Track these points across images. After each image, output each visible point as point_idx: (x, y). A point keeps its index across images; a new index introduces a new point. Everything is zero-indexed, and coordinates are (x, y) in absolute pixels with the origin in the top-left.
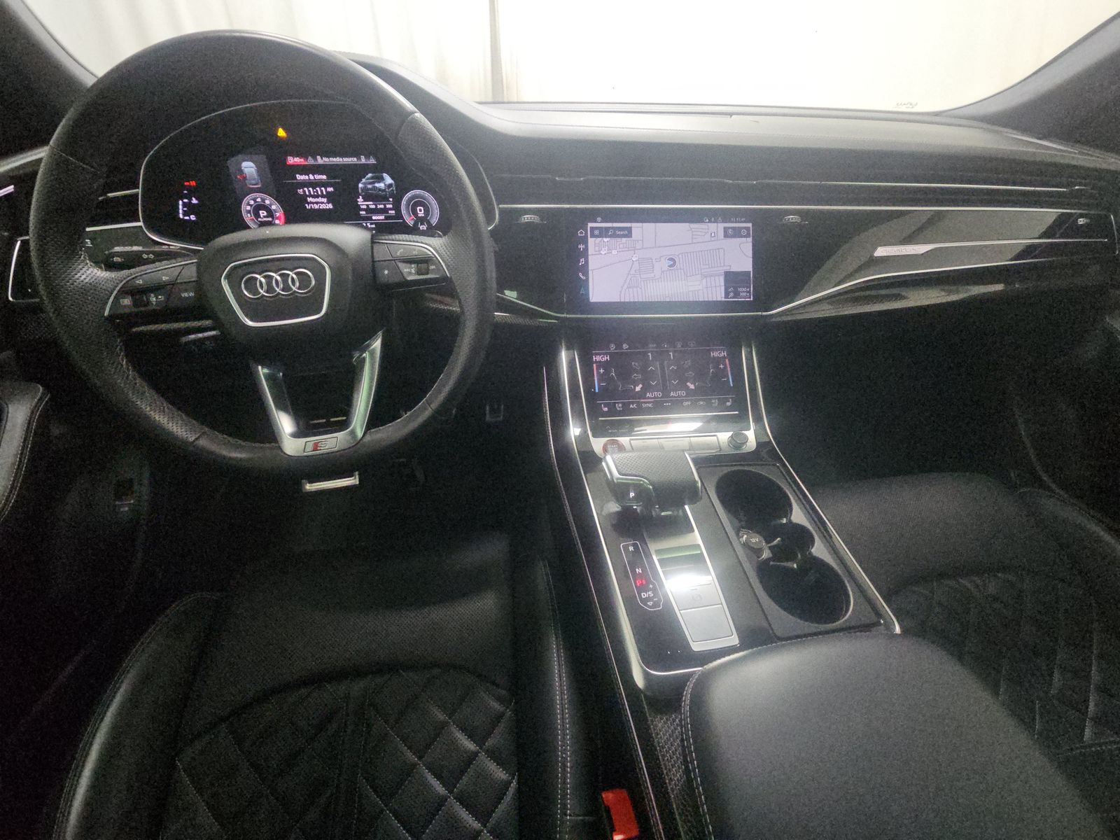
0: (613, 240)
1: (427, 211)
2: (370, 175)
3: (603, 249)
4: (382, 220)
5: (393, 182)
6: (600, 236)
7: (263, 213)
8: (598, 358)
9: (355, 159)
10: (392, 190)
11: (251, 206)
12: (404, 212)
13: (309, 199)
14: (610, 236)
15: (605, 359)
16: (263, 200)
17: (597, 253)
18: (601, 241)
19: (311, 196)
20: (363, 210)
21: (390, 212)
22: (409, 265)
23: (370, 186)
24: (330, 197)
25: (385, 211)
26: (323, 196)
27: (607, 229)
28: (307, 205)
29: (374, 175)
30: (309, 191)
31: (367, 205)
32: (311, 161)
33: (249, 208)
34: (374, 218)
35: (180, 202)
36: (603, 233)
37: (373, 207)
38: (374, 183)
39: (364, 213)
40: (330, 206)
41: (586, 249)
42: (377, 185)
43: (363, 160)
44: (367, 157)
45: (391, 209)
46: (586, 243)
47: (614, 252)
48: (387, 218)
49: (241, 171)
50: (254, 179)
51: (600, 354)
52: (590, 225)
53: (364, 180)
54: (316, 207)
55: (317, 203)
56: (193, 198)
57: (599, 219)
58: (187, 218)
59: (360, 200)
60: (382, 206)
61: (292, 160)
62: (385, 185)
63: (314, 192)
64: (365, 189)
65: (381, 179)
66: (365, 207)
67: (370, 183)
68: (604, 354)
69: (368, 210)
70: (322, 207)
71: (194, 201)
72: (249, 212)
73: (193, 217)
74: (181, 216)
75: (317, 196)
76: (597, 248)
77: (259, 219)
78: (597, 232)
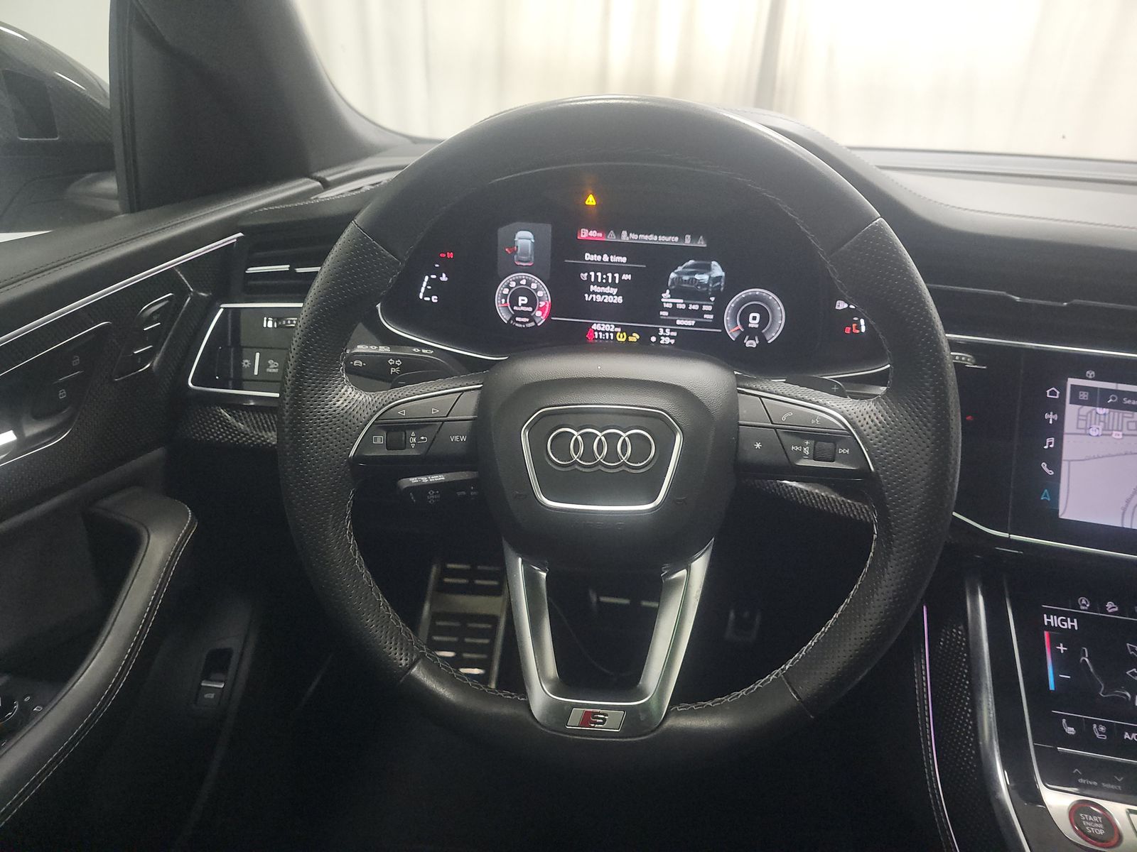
0: (1116, 414)
1: (764, 321)
2: (691, 262)
3: (1094, 427)
4: (691, 326)
5: (723, 274)
6: (1091, 402)
7: (523, 300)
8: (1055, 621)
9: (677, 239)
10: (720, 286)
11: (510, 289)
12: (727, 318)
13: (592, 288)
14: (1111, 406)
15: (1068, 625)
16: (529, 283)
17: (1083, 431)
18: (1091, 412)
19: (596, 283)
20: (666, 309)
21: (705, 316)
22: (799, 440)
23: (686, 278)
24: (622, 288)
25: (700, 313)
26: (613, 285)
27: (1107, 392)
28: (586, 295)
29: (696, 262)
30: (596, 277)
31: (674, 304)
32: (612, 237)
33: (506, 291)
34: (678, 322)
35: (427, 278)
36: (1097, 399)
37: (683, 306)
38: (694, 273)
39: (666, 313)
40: (620, 300)
41: (1060, 423)
42: (697, 277)
43: (688, 241)
44: (695, 238)
45: (708, 312)
46: (1061, 412)
47: (1117, 435)
48: (696, 325)
49: (512, 244)
50: (525, 254)
51: (1058, 614)
52: (1072, 381)
53: (680, 269)
54: (599, 298)
55: (602, 294)
56: (444, 275)
57: (1091, 373)
58: (427, 299)
59: (667, 295)
60: (696, 307)
61: (585, 234)
62: (710, 277)
63: (602, 278)
64: (678, 280)
65: (708, 269)
66: (670, 306)
67: (688, 274)
68: (1066, 614)
69: (674, 311)
70: (608, 299)
71: (444, 278)
72: (505, 296)
73: (434, 299)
74: (421, 296)
75: (605, 285)
76: (1082, 424)
77: (515, 308)
78: (1084, 396)
